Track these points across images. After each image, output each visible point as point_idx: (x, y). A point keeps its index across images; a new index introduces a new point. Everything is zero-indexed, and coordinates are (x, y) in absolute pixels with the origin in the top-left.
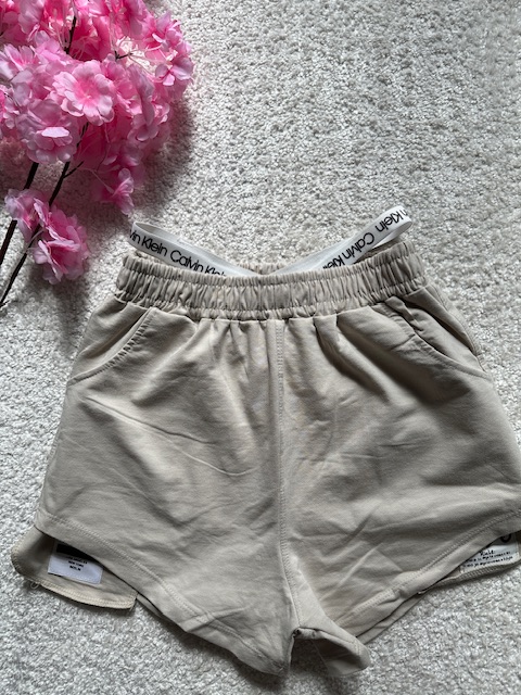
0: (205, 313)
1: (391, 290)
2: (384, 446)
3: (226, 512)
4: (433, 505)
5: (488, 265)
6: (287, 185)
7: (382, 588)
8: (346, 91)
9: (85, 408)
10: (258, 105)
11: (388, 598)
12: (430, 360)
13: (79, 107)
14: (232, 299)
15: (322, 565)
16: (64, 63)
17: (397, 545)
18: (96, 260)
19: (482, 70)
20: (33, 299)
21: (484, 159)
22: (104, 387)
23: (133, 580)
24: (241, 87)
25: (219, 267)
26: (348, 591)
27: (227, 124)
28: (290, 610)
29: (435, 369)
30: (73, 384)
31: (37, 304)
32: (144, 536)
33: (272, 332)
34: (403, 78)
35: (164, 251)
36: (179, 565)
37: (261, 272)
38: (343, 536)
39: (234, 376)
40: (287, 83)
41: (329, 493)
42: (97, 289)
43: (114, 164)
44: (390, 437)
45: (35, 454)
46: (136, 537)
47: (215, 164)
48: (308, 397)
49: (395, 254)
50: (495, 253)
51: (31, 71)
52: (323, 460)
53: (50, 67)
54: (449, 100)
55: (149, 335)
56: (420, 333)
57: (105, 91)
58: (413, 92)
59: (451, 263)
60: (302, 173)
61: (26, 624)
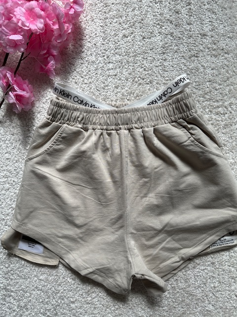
0: (90, 127)
1: (180, 116)
2: (175, 190)
3: (101, 221)
4: (198, 218)
5: (226, 103)
6: (130, 64)
7: (173, 256)
8: (159, 17)
9: (33, 172)
10: (116, 24)
11: (176, 260)
12: (198, 150)
13: (28, 25)
14: (103, 120)
15: (146, 245)
16: (20, 3)
17: (180, 236)
18: (38, 102)
19: (226, 6)
20: (8, 121)
21: (226, 51)
22: (43, 163)
23: (58, 252)
24: (108, 15)
25: (97, 105)
26: (158, 257)
27: (101, 34)
28: (131, 266)
29: (201, 154)
30: (28, 161)
31: (10, 123)
32: (63, 232)
33: (122, 136)
34: (187, 11)
35: (70, 96)
36: (79, 245)
37: (117, 107)
38: (155, 232)
39: (104, 157)
40: (130, 13)
41: (149, 212)
42: (39, 116)
43: (45, 54)
44: (178, 186)
45: (11, 194)
46: (59, 232)
47: (95, 54)
48: (140, 167)
49: (182, 98)
50: (230, 98)
51: (3, 6)
52: (146, 197)
53: (12, 4)
54: (209, 22)
55: (63, 138)
56: (194, 136)
57: (40, 17)
58: (192, 18)
59: (208, 103)
60: (137, 58)
61: (9, 272)
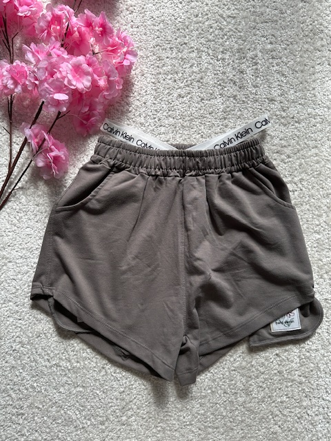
5: (296, 179)
8: (221, 76)
10: (170, 82)
13: (74, 83)
16: (65, 57)
19: (297, 69)
20: (32, 187)
21: (296, 120)
24: (161, 70)
27: (152, 92)
31: (35, 190)
34: (253, 71)
40: (187, 70)
47: (144, 115)
50: (300, 173)
51: (48, 61)
53: (58, 59)
54: (278, 85)
57: (87, 74)
58: (258, 79)
60: (194, 123)
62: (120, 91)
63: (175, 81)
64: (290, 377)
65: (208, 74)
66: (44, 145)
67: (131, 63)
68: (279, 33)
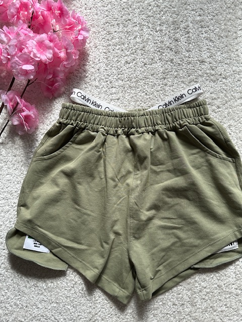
8: (159, 45)
10: (118, 51)
16: (31, 35)
18: (42, 124)
19: (222, 35)
20: (10, 142)
21: (224, 76)
24: (110, 42)
27: (104, 60)
31: (13, 144)
34: (186, 39)
40: (131, 41)
47: (98, 79)
50: (229, 120)
51: (17, 39)
53: (25, 37)
54: (207, 49)
57: (49, 48)
58: (191, 45)
60: (139, 83)
62: (77, 61)
63: (122, 50)
64: (228, 290)
65: (149, 43)
66: (18, 107)
67: (84, 37)
68: (206, 7)
